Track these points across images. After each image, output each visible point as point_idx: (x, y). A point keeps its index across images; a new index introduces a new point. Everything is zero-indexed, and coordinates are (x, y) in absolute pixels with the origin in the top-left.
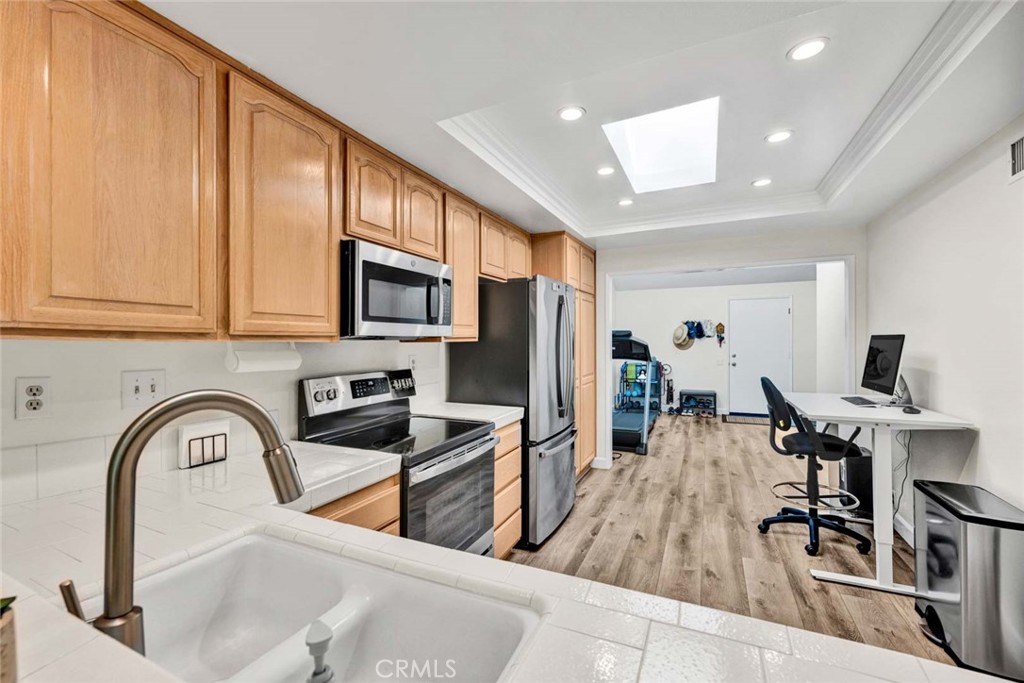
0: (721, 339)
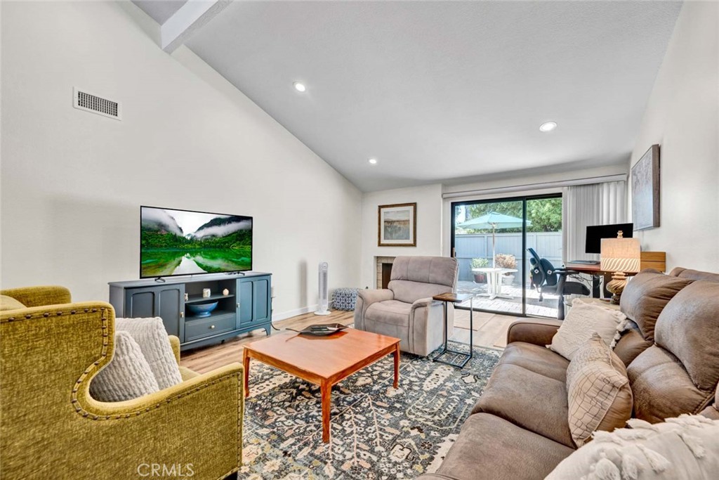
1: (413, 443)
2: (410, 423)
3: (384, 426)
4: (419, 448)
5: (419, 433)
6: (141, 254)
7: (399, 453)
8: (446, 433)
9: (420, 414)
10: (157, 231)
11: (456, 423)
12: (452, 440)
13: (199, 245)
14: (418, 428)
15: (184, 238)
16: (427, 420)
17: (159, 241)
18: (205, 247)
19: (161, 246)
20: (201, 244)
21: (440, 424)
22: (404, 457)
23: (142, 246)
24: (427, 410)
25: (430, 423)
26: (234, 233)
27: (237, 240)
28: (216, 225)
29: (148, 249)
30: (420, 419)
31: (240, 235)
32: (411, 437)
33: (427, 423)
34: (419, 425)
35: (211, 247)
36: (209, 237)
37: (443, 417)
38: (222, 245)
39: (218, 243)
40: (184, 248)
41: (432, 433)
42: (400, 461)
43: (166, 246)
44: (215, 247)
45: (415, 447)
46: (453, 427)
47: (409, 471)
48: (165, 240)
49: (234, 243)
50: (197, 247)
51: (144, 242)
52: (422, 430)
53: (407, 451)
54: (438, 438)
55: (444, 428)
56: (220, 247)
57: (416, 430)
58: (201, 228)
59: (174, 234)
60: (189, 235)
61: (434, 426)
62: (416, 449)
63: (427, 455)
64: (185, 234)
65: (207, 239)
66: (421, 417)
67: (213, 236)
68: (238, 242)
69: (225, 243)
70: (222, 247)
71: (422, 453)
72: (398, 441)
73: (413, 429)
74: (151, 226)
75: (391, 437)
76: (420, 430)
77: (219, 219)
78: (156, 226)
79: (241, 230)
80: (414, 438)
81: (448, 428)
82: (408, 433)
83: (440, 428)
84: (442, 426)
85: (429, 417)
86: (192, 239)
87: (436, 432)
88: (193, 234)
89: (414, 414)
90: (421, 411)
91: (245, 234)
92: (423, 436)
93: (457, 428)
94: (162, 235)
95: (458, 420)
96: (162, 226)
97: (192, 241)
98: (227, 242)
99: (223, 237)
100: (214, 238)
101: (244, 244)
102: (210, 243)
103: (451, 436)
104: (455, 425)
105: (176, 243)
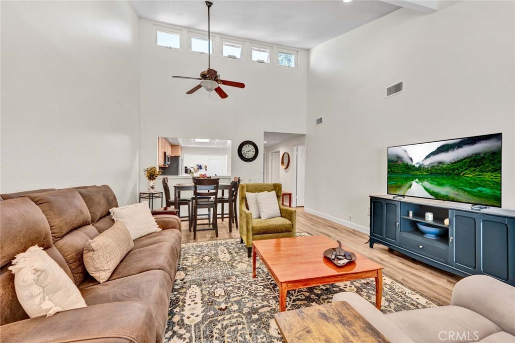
0: (206, 170)
1: (218, 300)
2: (232, 309)
3: (242, 298)
4: (213, 300)
5: (220, 307)
6: (388, 177)
7: (219, 292)
8: (204, 319)
9: (234, 321)
10: (396, 162)
11: (202, 331)
12: (197, 316)
13: (425, 172)
14: (224, 310)
15: (414, 166)
16: (224, 319)
17: (397, 169)
18: (431, 174)
19: (399, 173)
20: (427, 171)
21: (214, 323)
22: (215, 292)
23: (388, 172)
24: (233, 328)
25: (220, 318)
26: (465, 159)
27: (470, 166)
28: (443, 152)
29: (391, 175)
30: (229, 316)
31: (475, 160)
32: (222, 302)
33: (223, 317)
34: (225, 312)
35: (438, 174)
36: (436, 164)
37: (215, 330)
38: (451, 171)
39: (445, 170)
40: (413, 175)
41: (212, 312)
42: (216, 290)
43: (401, 173)
44: (442, 174)
45: (215, 299)
46: (203, 327)
47: (208, 289)
48: (401, 168)
49: (466, 169)
50: (425, 173)
51: (389, 170)
52: (221, 310)
53: (217, 295)
54: (207, 312)
55: (208, 322)
56: (448, 174)
57: (224, 308)
58: (428, 157)
59: (406, 163)
60: (417, 163)
61: (216, 318)
62: (213, 299)
63: (206, 299)
64: (414, 163)
65: (433, 166)
66: (230, 319)
67: (440, 163)
68: (472, 169)
69: (453, 170)
70: (449, 174)
71: (209, 299)
72: (227, 296)
73: (226, 308)
74: (393, 159)
75: (232, 295)
76: (221, 309)
77: (447, 145)
78: (396, 159)
79: (477, 154)
80: (220, 303)
81: (206, 323)
82: (226, 303)
83: (211, 319)
84: (211, 322)
85: (225, 323)
86: (420, 167)
87: (211, 314)
88: (421, 163)
89: (236, 317)
90: (235, 324)
91: (483, 158)
92: (217, 307)
93: (199, 328)
94: (399, 165)
95: (202, 336)
96: (399, 158)
97: (420, 168)
98: (457, 169)
99: (452, 163)
100: (441, 165)
101: (481, 171)
102: (436, 170)
103: (200, 319)
104: (201, 329)
105: (408, 170)
